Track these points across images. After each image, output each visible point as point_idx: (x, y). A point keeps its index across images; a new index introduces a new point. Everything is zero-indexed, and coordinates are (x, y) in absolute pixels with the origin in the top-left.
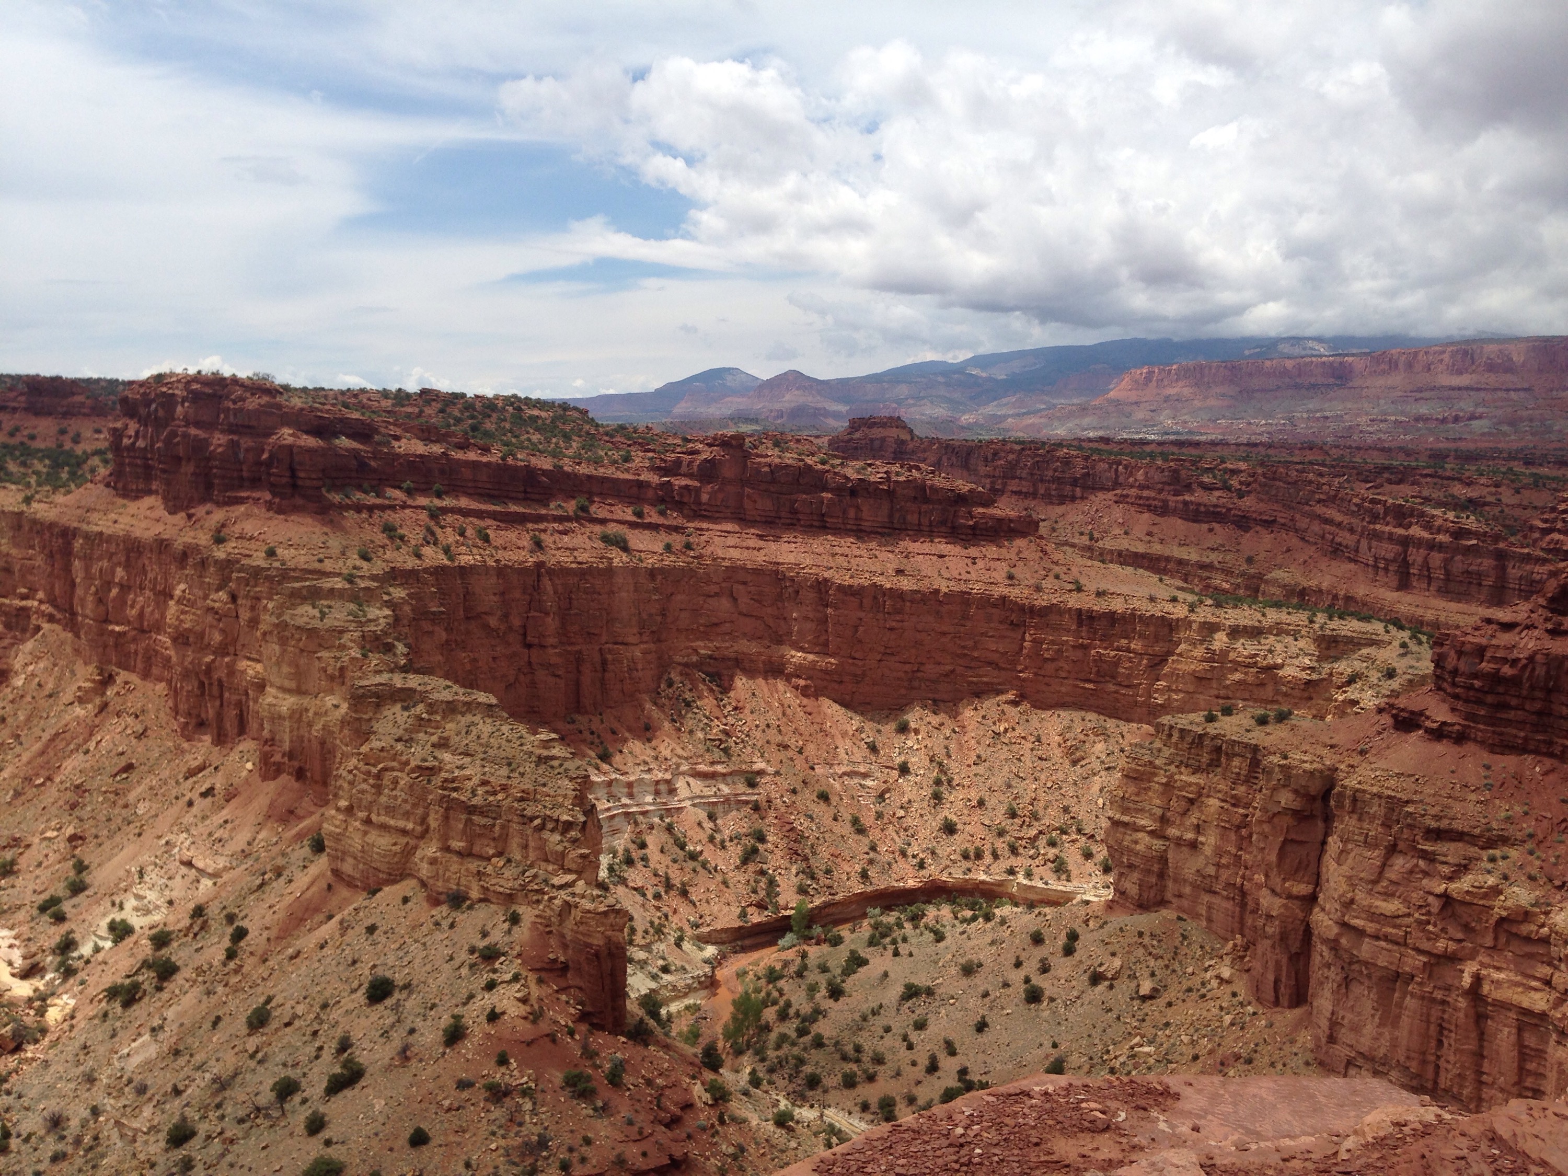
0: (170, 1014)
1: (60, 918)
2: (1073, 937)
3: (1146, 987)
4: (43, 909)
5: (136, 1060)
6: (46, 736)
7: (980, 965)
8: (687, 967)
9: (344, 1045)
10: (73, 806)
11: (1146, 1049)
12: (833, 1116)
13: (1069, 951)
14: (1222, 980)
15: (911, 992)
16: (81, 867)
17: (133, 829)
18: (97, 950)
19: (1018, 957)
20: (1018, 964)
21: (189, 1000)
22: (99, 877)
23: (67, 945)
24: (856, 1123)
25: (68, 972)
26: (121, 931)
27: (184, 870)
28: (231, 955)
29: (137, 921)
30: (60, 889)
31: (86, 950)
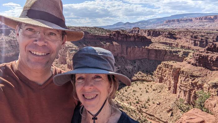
3: (159, 91)
7: (141, 88)
13: (151, 87)
14: (167, 91)
15: (134, 91)
19: (145, 87)
24: (127, 104)
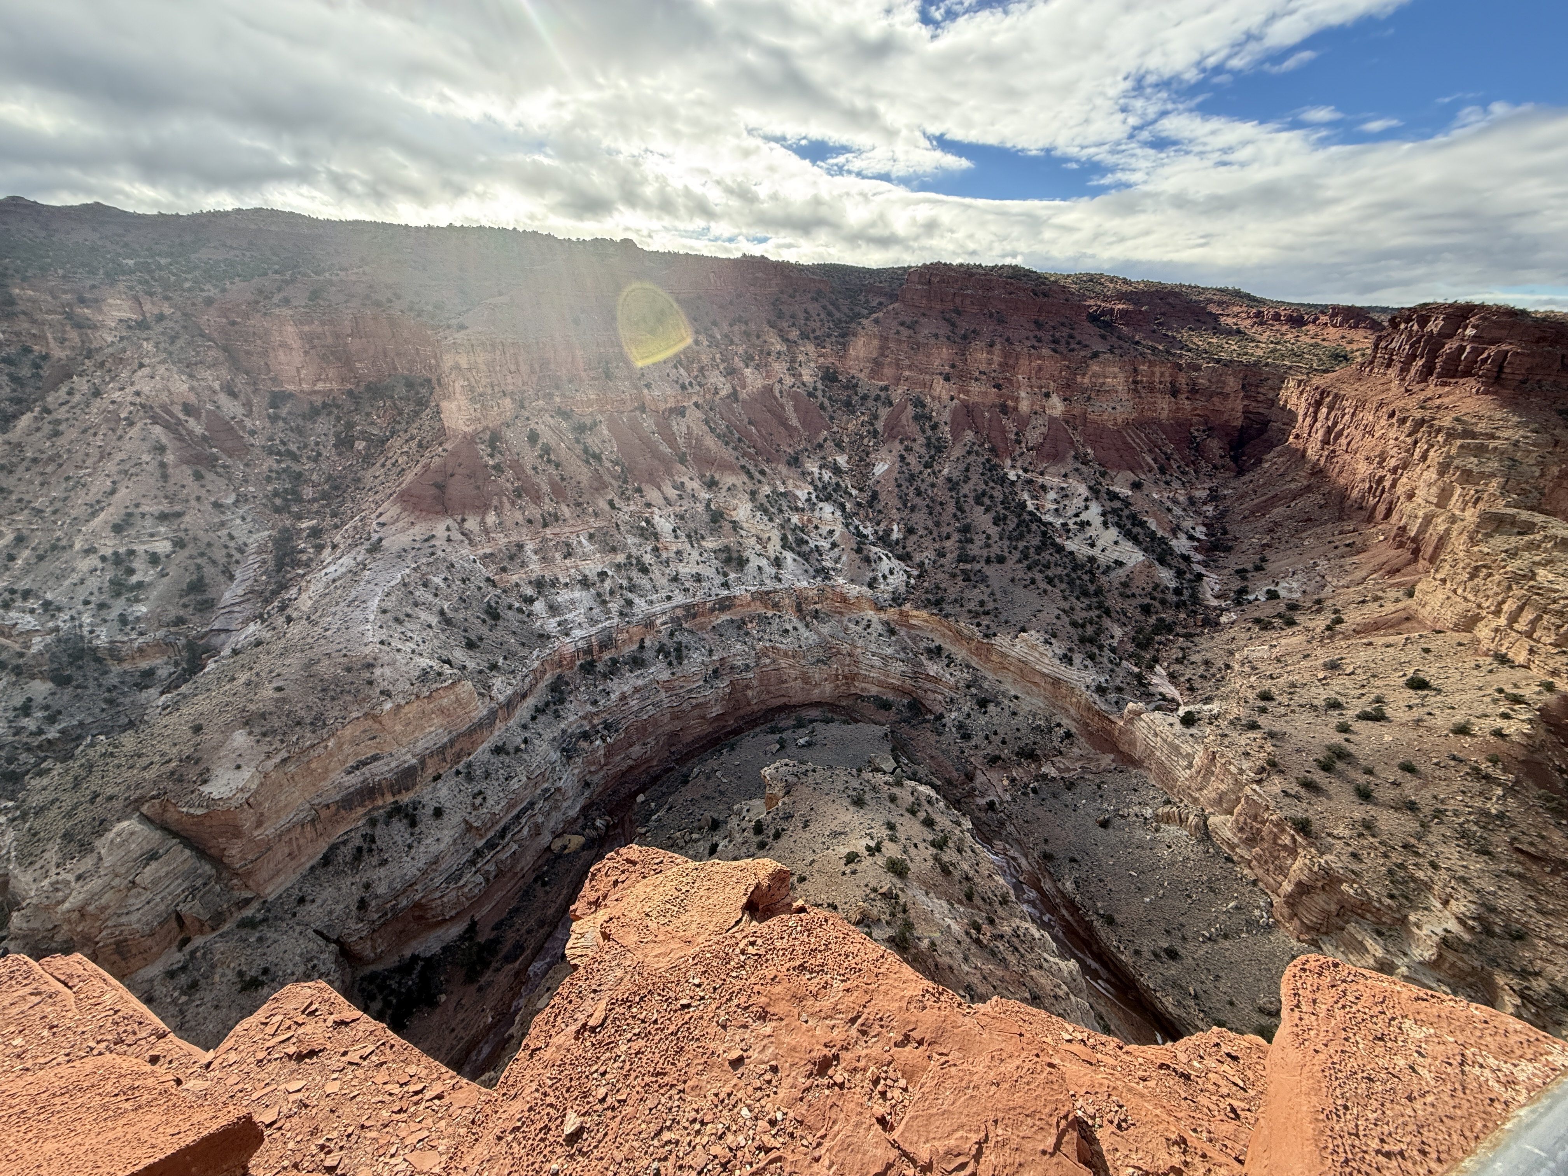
0: (1283, 641)
1: (1244, 579)
4: (1237, 572)
5: (1255, 654)
6: (1270, 494)
9: (1379, 700)
10: (1271, 531)
16: (1264, 560)
17: (1297, 551)
18: (1256, 599)
21: (1294, 640)
22: (1270, 567)
23: (1243, 591)
25: (1238, 603)
26: (1273, 595)
27: (1318, 579)
28: (1329, 628)
29: (1282, 593)
30: (1250, 566)
31: (1251, 597)
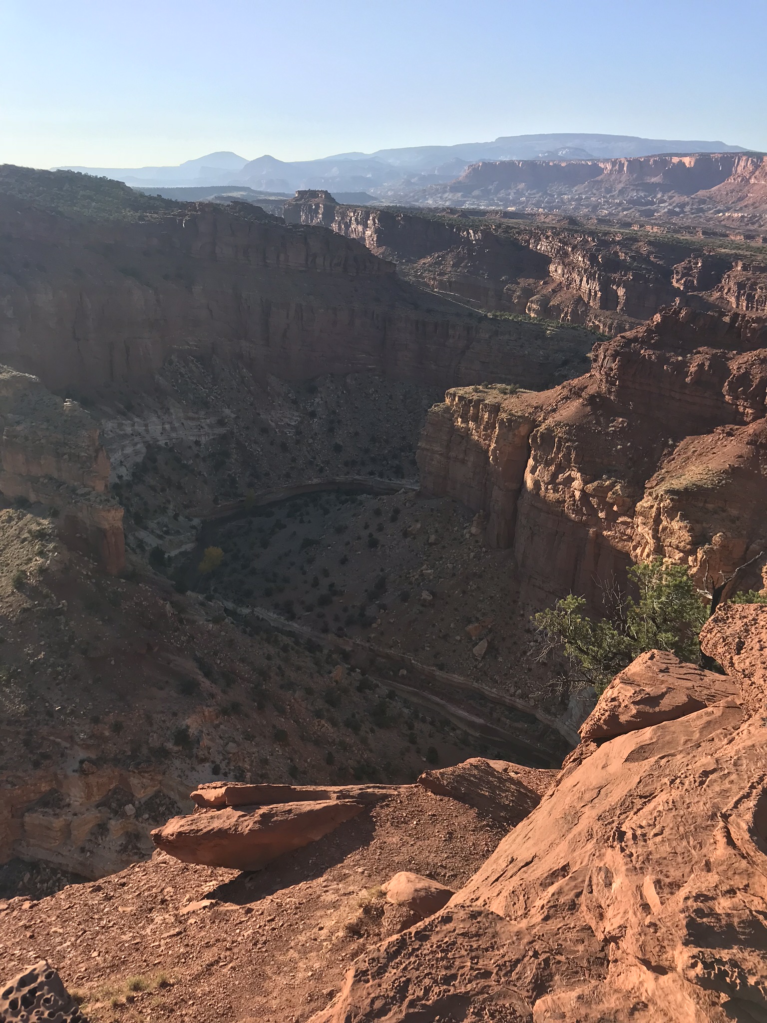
2: (397, 511)
3: (433, 538)
7: (346, 528)
8: (181, 531)
11: (429, 571)
12: (260, 612)
13: (394, 519)
14: (472, 535)
15: (308, 543)
19: (366, 523)
20: (366, 527)
24: (271, 614)
